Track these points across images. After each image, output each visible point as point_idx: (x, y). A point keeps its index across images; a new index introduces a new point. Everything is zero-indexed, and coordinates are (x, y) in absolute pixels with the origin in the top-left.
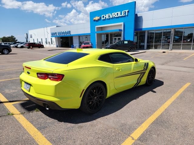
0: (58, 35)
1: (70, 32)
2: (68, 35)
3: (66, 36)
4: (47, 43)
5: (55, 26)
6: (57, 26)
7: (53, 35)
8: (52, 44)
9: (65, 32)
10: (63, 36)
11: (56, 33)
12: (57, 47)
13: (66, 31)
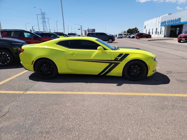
0: (167, 24)
1: (180, 19)
2: (177, 23)
3: (176, 24)
4: (156, 34)
5: (168, 14)
6: (169, 14)
7: (163, 24)
8: (161, 34)
9: (174, 19)
10: (172, 25)
11: (165, 22)
12: (165, 37)
13: (176, 19)
